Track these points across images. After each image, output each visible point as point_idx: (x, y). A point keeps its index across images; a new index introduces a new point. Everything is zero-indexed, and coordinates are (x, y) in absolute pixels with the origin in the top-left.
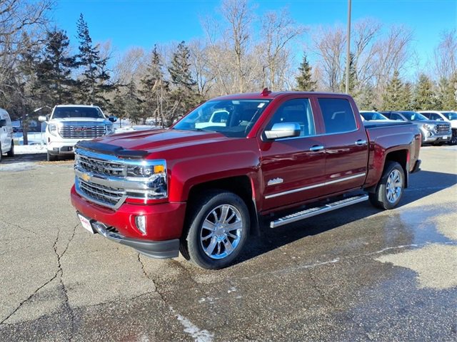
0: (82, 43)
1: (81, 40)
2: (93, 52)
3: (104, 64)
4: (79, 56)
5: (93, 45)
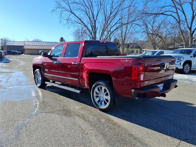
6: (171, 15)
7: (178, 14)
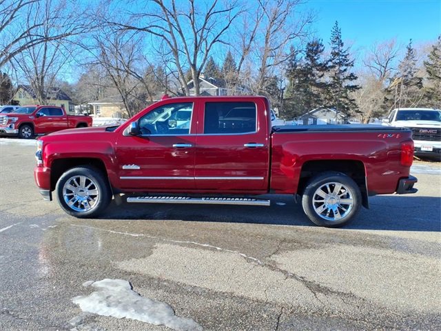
0: (334, 48)
1: (334, 46)
2: (343, 55)
3: (352, 65)
4: (331, 61)
5: (344, 48)
6: (162, 36)
7: (173, 35)
